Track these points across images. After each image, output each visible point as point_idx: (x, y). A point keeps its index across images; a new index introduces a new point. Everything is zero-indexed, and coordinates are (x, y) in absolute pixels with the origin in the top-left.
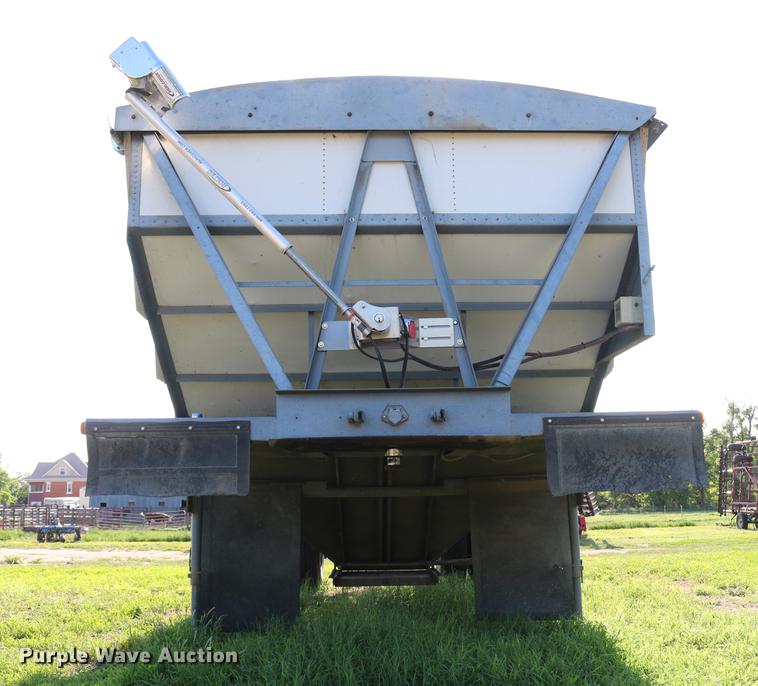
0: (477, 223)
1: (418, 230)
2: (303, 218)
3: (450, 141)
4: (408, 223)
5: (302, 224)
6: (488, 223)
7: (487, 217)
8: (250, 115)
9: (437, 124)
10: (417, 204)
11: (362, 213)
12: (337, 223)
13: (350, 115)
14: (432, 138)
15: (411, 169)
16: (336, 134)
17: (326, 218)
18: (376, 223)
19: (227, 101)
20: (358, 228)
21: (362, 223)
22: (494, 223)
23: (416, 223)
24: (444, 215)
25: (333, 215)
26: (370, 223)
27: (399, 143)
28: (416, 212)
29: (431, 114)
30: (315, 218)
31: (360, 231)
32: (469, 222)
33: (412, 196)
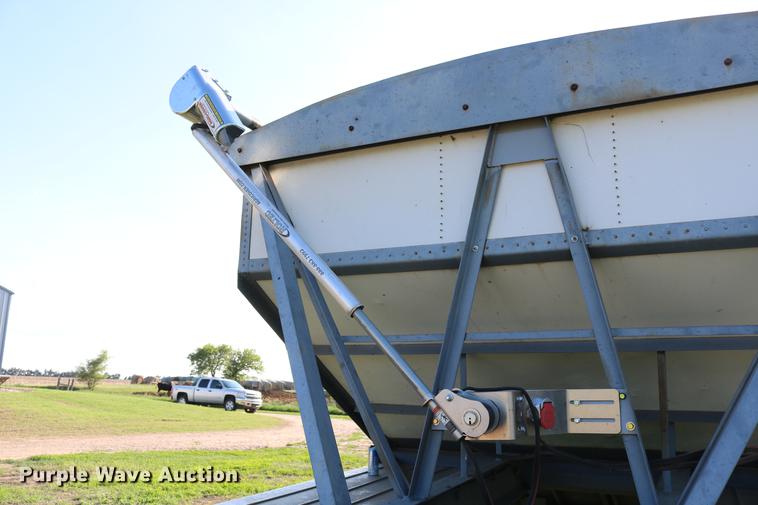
0: (655, 239)
1: (564, 256)
2: (416, 250)
3: (610, 121)
4: (551, 247)
5: (415, 258)
6: (672, 238)
7: (670, 228)
8: (351, 129)
9: (584, 99)
10: (563, 218)
11: (490, 237)
12: (457, 254)
13: (466, 108)
14: (581, 120)
15: (553, 170)
16: (454, 136)
17: (444, 247)
18: (508, 250)
19: (327, 116)
20: (484, 258)
21: (488, 253)
22: (682, 237)
23: (561, 246)
24: (603, 231)
25: (452, 244)
26: (499, 251)
27: (535, 134)
28: (561, 230)
29: (574, 88)
30: (430, 249)
31: (487, 262)
32: (642, 239)
33: (557, 209)
